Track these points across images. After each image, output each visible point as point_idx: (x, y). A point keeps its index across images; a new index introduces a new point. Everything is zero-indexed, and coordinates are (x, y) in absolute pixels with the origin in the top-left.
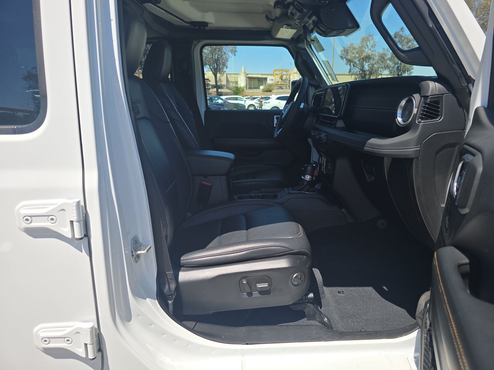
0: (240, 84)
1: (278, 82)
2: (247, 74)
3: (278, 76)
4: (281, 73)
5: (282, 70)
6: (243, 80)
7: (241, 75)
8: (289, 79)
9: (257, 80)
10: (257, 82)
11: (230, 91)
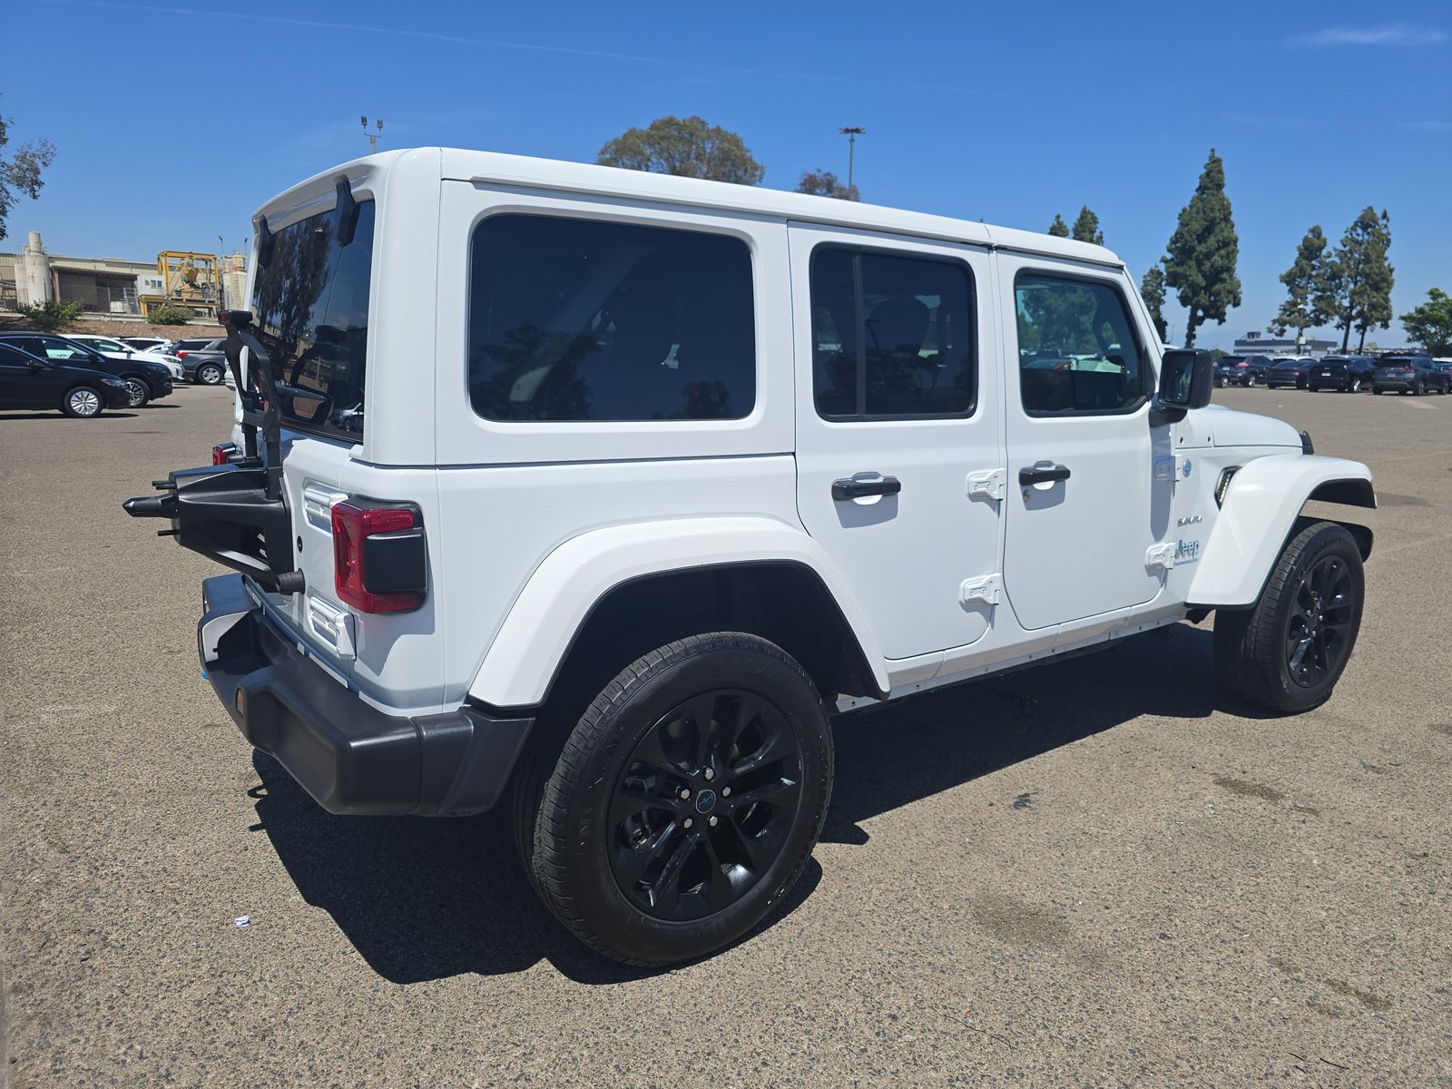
0: (25, 291)
1: (179, 292)
2: (51, 259)
3: (178, 274)
4: (189, 265)
5: (191, 255)
6: (36, 279)
7: (27, 259)
8: (218, 287)
9: (93, 280)
10: (94, 287)
11: (21, 315)
